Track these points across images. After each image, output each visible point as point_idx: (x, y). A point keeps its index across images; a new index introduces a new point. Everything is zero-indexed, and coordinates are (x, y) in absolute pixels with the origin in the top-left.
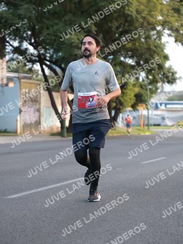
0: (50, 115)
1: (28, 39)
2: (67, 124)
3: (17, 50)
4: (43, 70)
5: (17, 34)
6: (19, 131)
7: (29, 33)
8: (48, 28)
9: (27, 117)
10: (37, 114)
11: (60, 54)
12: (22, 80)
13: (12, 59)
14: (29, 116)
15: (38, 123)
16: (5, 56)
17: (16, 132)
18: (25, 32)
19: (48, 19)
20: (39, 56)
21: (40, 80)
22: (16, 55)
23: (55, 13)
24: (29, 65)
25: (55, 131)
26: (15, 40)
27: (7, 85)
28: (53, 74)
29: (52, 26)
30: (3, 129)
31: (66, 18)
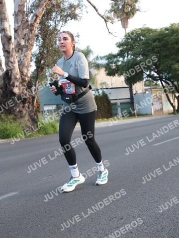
0: (167, 105)
1: (154, 70)
2: (176, 108)
3: (149, 76)
4: (162, 84)
5: (149, 68)
6: (153, 114)
7: (154, 67)
8: (163, 64)
9: (156, 107)
10: (161, 105)
11: (170, 75)
12: (153, 90)
13: (147, 80)
14: (157, 106)
15: (162, 109)
16: (143, 79)
17: (152, 114)
18: (152, 66)
19: (163, 59)
20: (159, 77)
21: (161, 89)
22: (149, 78)
23: (166, 56)
24: (155, 82)
25: (171, 112)
26: (147, 71)
27: (145, 93)
28: (167, 85)
29: (165, 62)
30: (145, 113)
31: (172, 57)
